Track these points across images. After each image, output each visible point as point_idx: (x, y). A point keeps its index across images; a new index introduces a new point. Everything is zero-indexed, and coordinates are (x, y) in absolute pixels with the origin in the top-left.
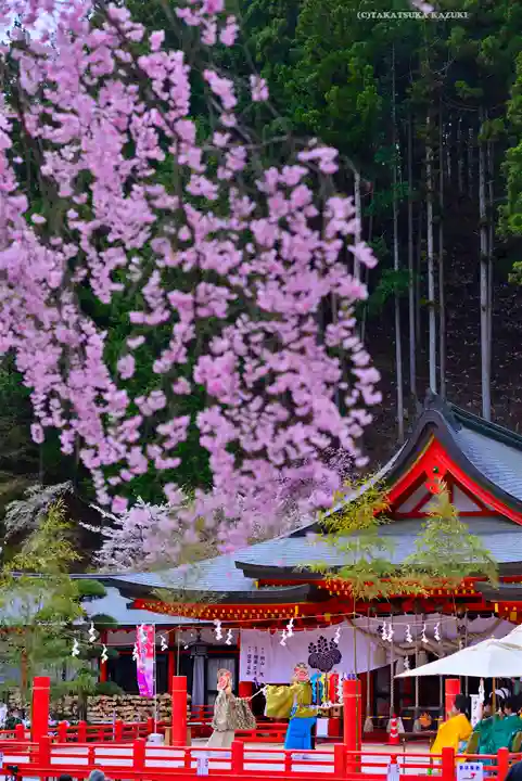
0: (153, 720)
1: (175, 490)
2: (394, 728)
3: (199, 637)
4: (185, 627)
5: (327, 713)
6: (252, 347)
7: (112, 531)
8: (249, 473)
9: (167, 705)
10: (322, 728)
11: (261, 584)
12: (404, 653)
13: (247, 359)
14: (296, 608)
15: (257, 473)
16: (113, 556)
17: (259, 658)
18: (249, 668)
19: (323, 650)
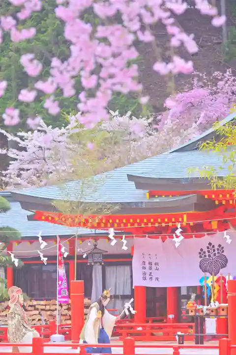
1: (31, 60)
3: (95, 245)
4: (83, 238)
7: (18, 152)
8: (104, 40)
10: (211, 327)
11: (152, 195)
14: (185, 216)
15: (111, 39)
16: (19, 176)
17: (153, 264)
18: (145, 274)
19: (212, 255)
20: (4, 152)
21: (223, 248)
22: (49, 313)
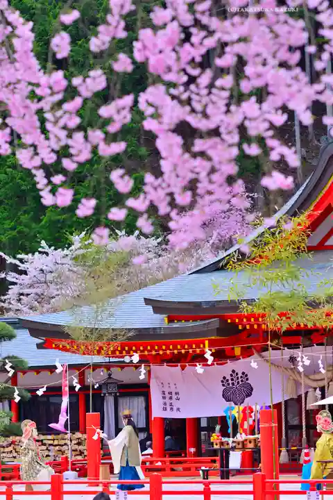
0: (67, 458)
1: (122, 177)
2: (307, 459)
3: (110, 375)
5: (240, 446)
6: (198, 16)
9: (79, 444)
10: (235, 461)
11: (171, 320)
12: (315, 384)
13: (193, 30)
14: (207, 342)
17: (174, 394)
18: (165, 404)
19: (236, 384)
20: (3, 275)
21: (247, 375)
22: (57, 448)
